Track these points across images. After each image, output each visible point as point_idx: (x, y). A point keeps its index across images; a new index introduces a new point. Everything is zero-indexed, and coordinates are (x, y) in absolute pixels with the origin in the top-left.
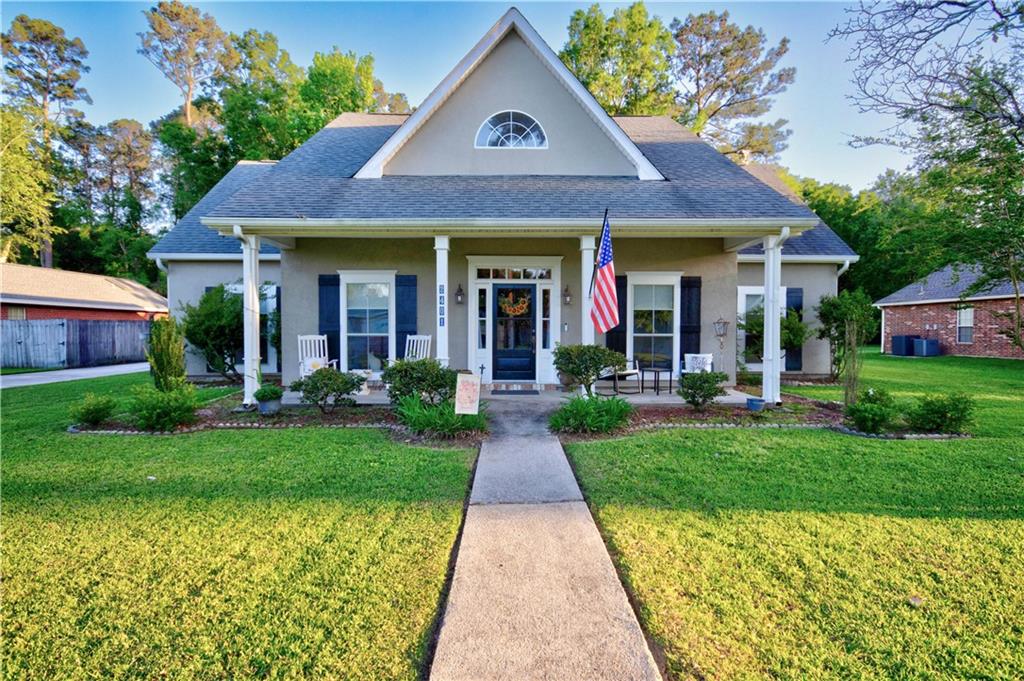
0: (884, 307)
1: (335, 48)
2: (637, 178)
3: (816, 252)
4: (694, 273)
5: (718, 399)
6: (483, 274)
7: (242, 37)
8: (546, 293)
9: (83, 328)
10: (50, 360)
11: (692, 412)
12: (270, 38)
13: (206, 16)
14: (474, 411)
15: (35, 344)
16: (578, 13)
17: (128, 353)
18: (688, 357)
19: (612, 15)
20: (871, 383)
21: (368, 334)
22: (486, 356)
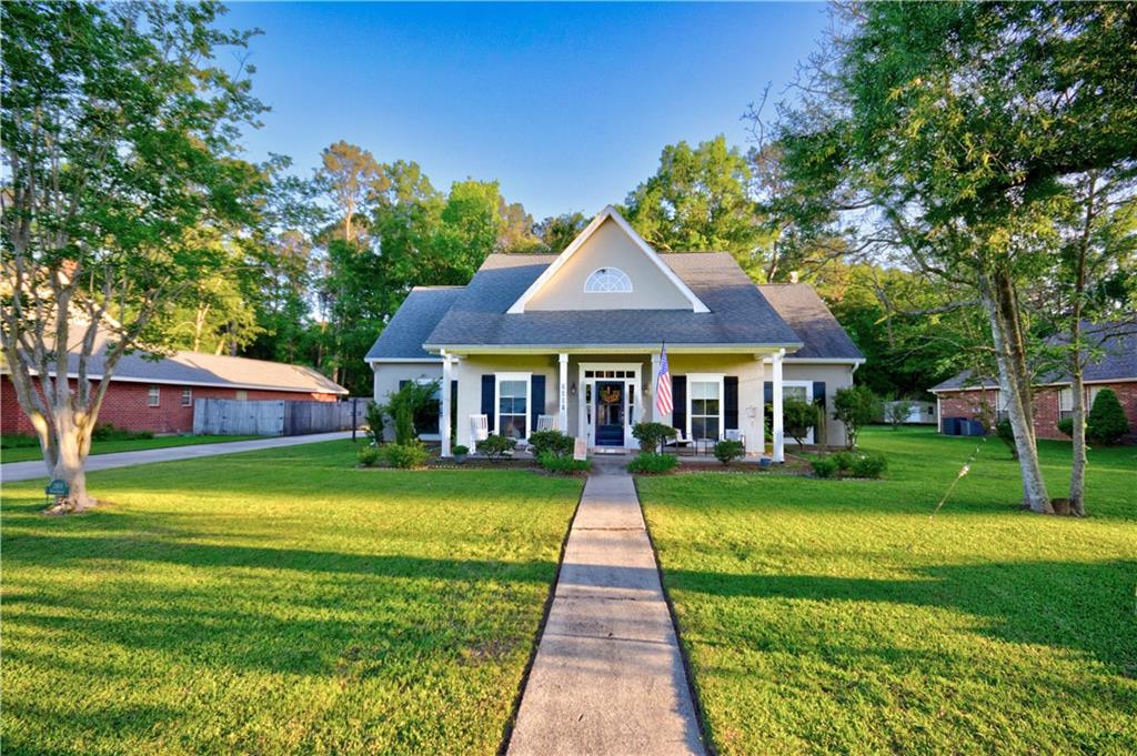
0: (940, 393)
1: (469, 178)
2: (692, 311)
3: (834, 356)
4: (732, 373)
5: (737, 458)
6: (589, 374)
7: (391, 165)
8: (632, 387)
9: (293, 408)
10: (272, 430)
11: (721, 466)
12: (415, 166)
13: (366, 152)
14: (584, 459)
15: (262, 418)
16: (669, 148)
17: (319, 425)
18: (728, 431)
19: (697, 148)
20: (864, 451)
21: (513, 414)
22: (592, 428)
